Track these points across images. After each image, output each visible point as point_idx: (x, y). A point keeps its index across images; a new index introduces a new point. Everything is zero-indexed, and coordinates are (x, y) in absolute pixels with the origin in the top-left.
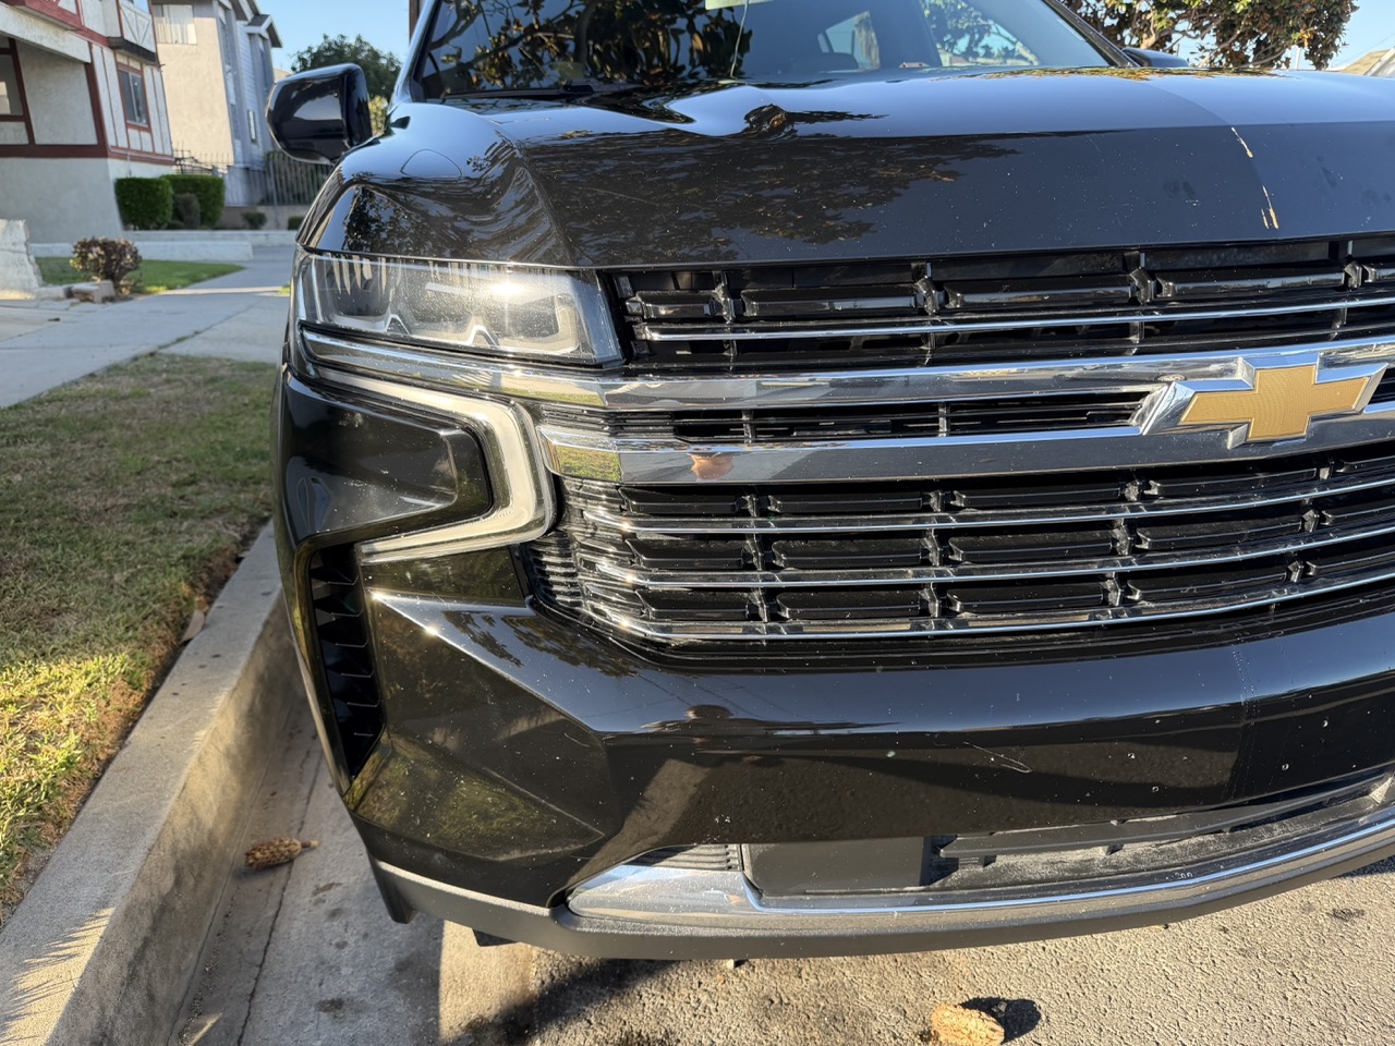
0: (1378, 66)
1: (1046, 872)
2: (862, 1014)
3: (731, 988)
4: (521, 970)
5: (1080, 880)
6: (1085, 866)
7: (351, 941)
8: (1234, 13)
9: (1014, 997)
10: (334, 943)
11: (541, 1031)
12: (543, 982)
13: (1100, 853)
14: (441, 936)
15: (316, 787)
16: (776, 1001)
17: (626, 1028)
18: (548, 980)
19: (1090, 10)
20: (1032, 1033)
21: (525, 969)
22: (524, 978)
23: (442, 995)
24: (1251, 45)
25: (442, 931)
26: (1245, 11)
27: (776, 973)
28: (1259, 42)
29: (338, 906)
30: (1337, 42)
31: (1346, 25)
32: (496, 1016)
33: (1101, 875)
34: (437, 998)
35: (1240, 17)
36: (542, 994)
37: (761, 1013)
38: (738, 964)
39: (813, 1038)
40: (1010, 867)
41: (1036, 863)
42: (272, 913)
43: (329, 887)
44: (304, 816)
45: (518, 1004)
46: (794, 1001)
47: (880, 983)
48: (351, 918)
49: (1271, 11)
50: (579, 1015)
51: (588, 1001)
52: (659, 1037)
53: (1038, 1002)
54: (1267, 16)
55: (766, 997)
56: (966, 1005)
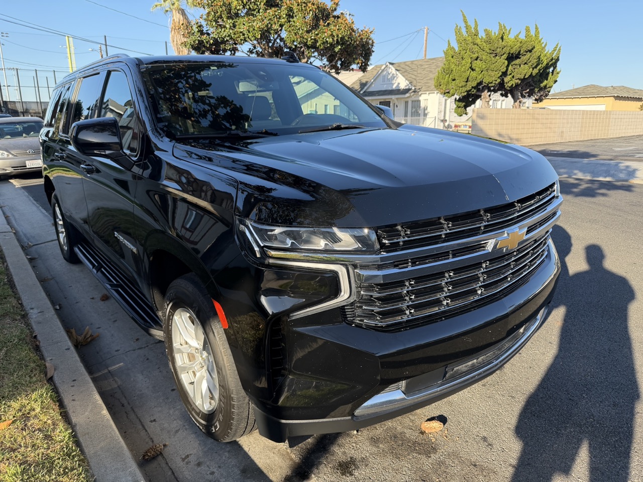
0: (380, 71)
1: (466, 369)
2: (401, 433)
3: (360, 439)
4: (288, 457)
5: (473, 369)
6: (473, 365)
7: (215, 470)
8: (335, 52)
9: (437, 415)
10: (208, 473)
11: (312, 472)
12: (300, 458)
13: (475, 361)
14: (250, 457)
15: (145, 424)
16: (375, 438)
17: (337, 461)
18: (301, 457)
19: (278, 45)
20: (447, 423)
21: (290, 457)
22: (291, 459)
23: (267, 474)
24: (339, 62)
25: (249, 456)
26: (338, 51)
27: (370, 431)
28: (342, 62)
29: (198, 461)
30: (369, 63)
31: (371, 57)
32: (292, 473)
33: (478, 366)
34: (266, 476)
35: (337, 53)
36: (302, 461)
37: (374, 443)
38: (357, 431)
39: (393, 444)
40: (458, 370)
41: (463, 367)
42: (170, 473)
43: (188, 456)
44: (149, 436)
45: (296, 467)
46: (381, 437)
47: (400, 423)
48: (208, 463)
49: (347, 52)
50: (320, 463)
51: (319, 458)
52: (349, 460)
53: (444, 415)
54: (346, 53)
55: (372, 438)
56: (427, 421)
